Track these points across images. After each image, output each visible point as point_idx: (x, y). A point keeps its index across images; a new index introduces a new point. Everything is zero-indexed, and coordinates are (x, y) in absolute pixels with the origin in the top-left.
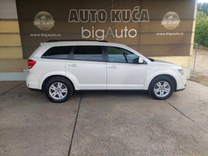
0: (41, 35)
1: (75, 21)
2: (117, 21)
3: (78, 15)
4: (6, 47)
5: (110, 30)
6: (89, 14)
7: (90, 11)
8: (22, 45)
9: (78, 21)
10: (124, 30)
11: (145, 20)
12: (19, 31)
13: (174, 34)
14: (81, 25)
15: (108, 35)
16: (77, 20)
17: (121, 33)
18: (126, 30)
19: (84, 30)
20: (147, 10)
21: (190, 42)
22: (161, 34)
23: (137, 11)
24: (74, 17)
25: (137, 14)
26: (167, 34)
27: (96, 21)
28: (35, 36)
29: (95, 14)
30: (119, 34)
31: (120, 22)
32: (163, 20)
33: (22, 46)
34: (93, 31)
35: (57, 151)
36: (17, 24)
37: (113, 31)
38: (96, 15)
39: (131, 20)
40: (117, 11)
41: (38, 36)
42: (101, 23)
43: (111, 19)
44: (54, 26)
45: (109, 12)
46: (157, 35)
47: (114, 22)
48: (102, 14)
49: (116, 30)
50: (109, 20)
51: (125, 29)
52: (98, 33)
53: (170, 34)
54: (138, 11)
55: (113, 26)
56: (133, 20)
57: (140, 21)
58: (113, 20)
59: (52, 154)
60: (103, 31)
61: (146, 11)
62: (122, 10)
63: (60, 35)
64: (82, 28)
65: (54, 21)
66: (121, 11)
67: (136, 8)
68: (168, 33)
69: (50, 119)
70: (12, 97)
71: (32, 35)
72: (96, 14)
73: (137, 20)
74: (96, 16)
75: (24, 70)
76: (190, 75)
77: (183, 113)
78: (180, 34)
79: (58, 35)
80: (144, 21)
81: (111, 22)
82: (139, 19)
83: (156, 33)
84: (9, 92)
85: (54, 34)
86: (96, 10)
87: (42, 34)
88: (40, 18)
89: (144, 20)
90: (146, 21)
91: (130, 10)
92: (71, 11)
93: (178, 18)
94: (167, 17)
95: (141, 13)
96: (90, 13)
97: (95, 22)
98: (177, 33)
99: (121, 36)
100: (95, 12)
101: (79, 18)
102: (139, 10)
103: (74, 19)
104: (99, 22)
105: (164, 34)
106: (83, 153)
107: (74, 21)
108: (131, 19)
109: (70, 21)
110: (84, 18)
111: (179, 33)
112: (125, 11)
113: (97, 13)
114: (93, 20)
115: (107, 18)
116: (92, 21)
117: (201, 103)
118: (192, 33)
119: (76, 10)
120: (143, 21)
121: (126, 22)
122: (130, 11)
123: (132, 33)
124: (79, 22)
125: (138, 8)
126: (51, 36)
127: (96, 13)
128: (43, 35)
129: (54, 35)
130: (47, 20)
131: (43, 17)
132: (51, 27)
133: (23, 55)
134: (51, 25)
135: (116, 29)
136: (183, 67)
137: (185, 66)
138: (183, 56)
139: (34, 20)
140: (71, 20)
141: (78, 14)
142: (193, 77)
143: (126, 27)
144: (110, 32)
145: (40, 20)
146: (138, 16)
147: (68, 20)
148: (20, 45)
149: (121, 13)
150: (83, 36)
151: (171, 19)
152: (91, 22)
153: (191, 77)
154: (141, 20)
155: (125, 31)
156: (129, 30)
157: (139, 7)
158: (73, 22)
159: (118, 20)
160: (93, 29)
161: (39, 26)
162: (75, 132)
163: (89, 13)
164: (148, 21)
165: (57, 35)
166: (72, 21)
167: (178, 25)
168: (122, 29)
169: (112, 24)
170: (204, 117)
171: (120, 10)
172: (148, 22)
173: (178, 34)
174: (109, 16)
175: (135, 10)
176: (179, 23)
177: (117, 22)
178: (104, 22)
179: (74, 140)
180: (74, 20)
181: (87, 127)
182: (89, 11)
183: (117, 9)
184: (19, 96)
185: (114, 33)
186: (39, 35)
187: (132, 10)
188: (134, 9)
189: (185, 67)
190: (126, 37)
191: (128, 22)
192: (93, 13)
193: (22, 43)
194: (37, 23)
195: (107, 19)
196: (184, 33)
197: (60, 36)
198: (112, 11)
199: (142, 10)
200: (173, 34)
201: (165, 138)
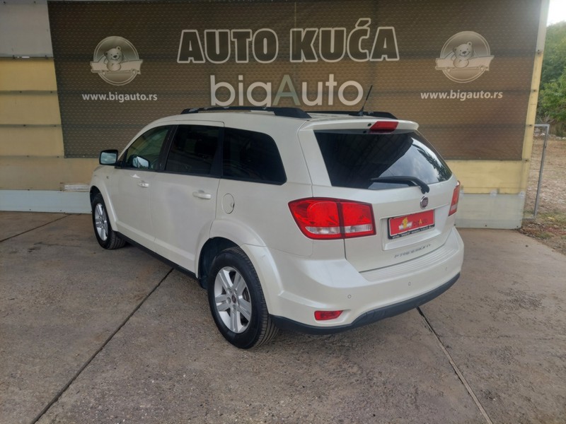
0: (108, 97)
1: (195, 60)
2: (307, 59)
3: (203, 45)
4: (24, 125)
5: (287, 85)
6: (231, 41)
7: (234, 33)
8: (62, 121)
9: (202, 60)
10: (327, 84)
11: (386, 56)
12: (55, 88)
13: (475, 97)
14: (209, 69)
15: (282, 99)
16: (199, 57)
17: (316, 93)
18: (331, 83)
19: (216, 83)
20: (393, 28)
21: (525, 121)
22: (434, 96)
23: (364, 32)
24: (191, 49)
25: (363, 40)
26: (453, 95)
27: (249, 61)
28: (93, 99)
29: (248, 40)
30: (312, 95)
31: (314, 63)
32: (442, 56)
33: (62, 124)
34: (241, 85)
35: (31, 391)
36: (50, 67)
37: (296, 88)
38: (250, 43)
39: (346, 55)
40: (307, 31)
41: (101, 99)
42: (261, 64)
43: (289, 54)
44: (139, 73)
45: (284, 34)
46: (423, 98)
47: (299, 63)
48: (265, 41)
49: (305, 85)
50: (284, 56)
51: (328, 80)
52: (253, 93)
53: (463, 95)
54: (367, 30)
55: (297, 74)
56: (353, 56)
57: (373, 58)
58: (297, 56)
59: (13, 398)
60: (268, 87)
61: (391, 30)
62: (322, 29)
63: (154, 96)
64: (213, 78)
65: (141, 62)
66: (319, 32)
67: (362, 23)
68: (457, 92)
69: (65, 311)
70: (14, 250)
71: (86, 97)
72: (250, 40)
73: (364, 56)
74: (250, 47)
75: (67, 186)
76: (521, 218)
77: (432, 324)
78: (492, 95)
79: (150, 96)
80: (384, 58)
81: (291, 61)
82: (370, 53)
83: (418, 93)
84: (15, 238)
85: (140, 94)
86: (250, 31)
87: (110, 95)
88: (106, 54)
89: (383, 56)
90: (388, 58)
91: (345, 29)
92: (185, 33)
93: (488, 49)
94: (453, 48)
95: (375, 35)
96: (234, 38)
97: (247, 61)
98: (482, 93)
99: (319, 101)
100: (247, 35)
101: (204, 53)
102: (369, 29)
103: (191, 54)
104: (258, 63)
105: (443, 96)
106: (90, 403)
107: (191, 60)
108: (346, 53)
109: (180, 60)
110: (218, 52)
111: (490, 94)
112: (330, 31)
113: (252, 38)
114: (242, 57)
115: (279, 50)
116: (238, 60)
117: (509, 298)
118: (529, 94)
119: (196, 31)
120: (380, 58)
121: (333, 63)
122: (343, 31)
123: (349, 93)
124: (204, 62)
125: (367, 22)
126: (132, 99)
127: (249, 38)
128: (112, 97)
129: (140, 97)
130: (123, 59)
131: (114, 52)
132: (132, 77)
133: (65, 148)
134: (134, 72)
135: (304, 81)
136: (501, 191)
137: (508, 191)
138: (501, 160)
139: (92, 59)
140: (184, 57)
141: (201, 41)
142: (531, 223)
143: (331, 76)
144: (287, 89)
145: (107, 58)
146: (367, 44)
147: (176, 58)
148: (58, 121)
149: (318, 36)
150: (215, 101)
151: (464, 53)
152: (237, 62)
153: (525, 222)
154: (377, 55)
155: (328, 87)
156: (339, 85)
157: (369, 19)
158: (188, 62)
159: (309, 55)
160: (241, 81)
161: (104, 73)
162: (104, 349)
163: (231, 37)
164: (396, 57)
165: (148, 97)
166: (187, 60)
167: (488, 70)
168: (320, 81)
169: (292, 67)
170: (489, 340)
171: (317, 29)
172: (396, 62)
173: (487, 95)
174: (284, 47)
175: (357, 28)
176: (491, 64)
177: (306, 61)
178: (271, 64)
179: (89, 366)
180: (192, 58)
181: (142, 339)
182: (230, 34)
183: (308, 27)
184: (31, 250)
185: (299, 94)
186: (103, 97)
187: (350, 28)
188: (356, 25)
189: (506, 194)
190: (331, 102)
191: (338, 63)
192: (241, 37)
193: (62, 118)
194: (98, 66)
195: (278, 54)
196: (505, 92)
197: (156, 99)
198: (293, 32)
199: (379, 28)
200: (470, 95)
201: (333, 386)
